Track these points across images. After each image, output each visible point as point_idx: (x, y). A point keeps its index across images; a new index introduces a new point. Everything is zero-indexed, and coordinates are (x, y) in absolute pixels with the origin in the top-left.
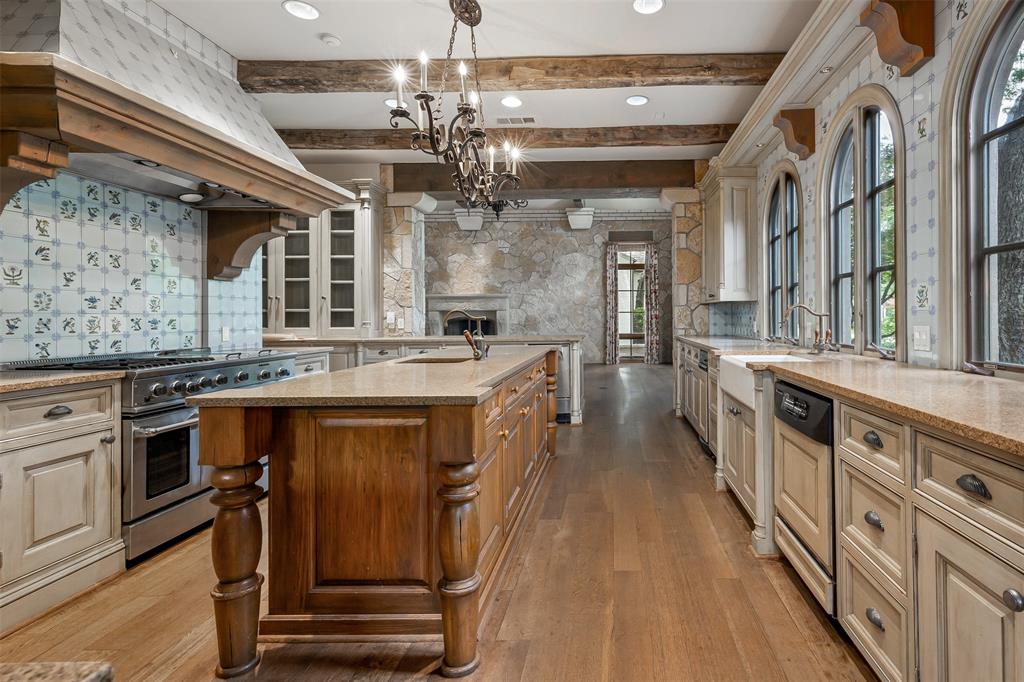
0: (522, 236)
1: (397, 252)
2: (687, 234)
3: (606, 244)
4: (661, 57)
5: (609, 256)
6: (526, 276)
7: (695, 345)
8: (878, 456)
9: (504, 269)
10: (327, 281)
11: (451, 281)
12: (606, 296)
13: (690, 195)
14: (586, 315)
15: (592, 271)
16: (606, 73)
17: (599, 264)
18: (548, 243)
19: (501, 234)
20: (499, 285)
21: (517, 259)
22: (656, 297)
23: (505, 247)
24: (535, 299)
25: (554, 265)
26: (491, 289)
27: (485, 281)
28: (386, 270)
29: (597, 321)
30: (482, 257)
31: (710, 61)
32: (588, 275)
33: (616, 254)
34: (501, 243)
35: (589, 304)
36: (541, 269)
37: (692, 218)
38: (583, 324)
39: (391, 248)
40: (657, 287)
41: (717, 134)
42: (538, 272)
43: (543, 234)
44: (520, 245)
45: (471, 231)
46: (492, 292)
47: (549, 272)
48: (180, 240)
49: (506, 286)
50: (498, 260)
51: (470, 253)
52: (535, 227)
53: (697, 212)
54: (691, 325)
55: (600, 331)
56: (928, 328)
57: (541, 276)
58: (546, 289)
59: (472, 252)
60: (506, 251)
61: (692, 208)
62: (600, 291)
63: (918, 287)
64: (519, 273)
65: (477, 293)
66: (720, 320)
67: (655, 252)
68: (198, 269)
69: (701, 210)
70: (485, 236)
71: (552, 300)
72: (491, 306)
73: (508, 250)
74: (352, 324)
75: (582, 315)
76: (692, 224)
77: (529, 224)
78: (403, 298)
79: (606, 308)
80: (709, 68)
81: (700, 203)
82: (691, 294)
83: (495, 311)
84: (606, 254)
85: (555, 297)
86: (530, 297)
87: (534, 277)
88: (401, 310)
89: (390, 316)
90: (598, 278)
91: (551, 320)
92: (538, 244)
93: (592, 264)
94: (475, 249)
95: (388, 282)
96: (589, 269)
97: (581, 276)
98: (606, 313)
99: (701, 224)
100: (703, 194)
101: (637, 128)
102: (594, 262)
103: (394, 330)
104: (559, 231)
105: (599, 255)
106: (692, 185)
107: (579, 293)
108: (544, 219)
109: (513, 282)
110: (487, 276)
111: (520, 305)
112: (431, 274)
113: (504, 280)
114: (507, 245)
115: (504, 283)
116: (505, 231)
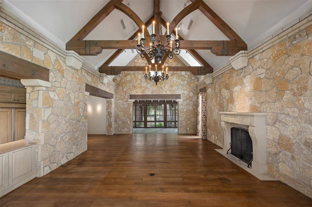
0: (276, 58)
6: (280, 93)
9: (261, 91)
11: (236, 103)
18: (303, 55)
20: (259, 105)
23: (262, 73)
30: (248, 85)
34: (259, 71)
43: (297, 47)
45: (243, 69)
47: (305, 88)
49: (264, 106)
50: (257, 85)
57: (295, 94)
59: (243, 83)
64: (273, 93)
70: (250, 69)
73: (264, 75)
86: (283, 116)
87: (287, 96)
92: (290, 61)
94: (245, 80)
108: (297, 30)
109: (269, 102)
110: (251, 99)
111: (275, 123)
112: (228, 100)
113: (262, 100)
114: (263, 71)
115: (262, 103)
116: (262, 60)
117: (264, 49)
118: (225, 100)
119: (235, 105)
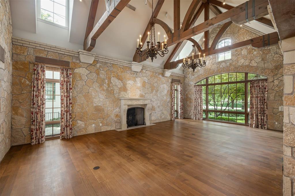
0: (151, 76)
3: (172, 83)
6: (152, 91)
11: (128, 92)
17: (170, 88)
18: (158, 80)
20: (144, 94)
21: (149, 85)
24: (155, 100)
25: (159, 88)
26: (142, 96)
29: (169, 107)
30: (139, 83)
32: (167, 92)
33: (174, 86)
34: (145, 78)
35: (167, 101)
36: (156, 89)
38: (166, 108)
42: (155, 90)
43: (157, 77)
44: (151, 80)
45: (135, 72)
47: (158, 90)
49: (146, 95)
50: (144, 84)
51: (135, 81)
52: (155, 74)
57: (156, 92)
58: (157, 96)
59: (136, 80)
60: (146, 81)
62: (170, 97)
64: (150, 89)
65: (137, 97)
70: (140, 75)
71: (158, 100)
77: (153, 72)
85: (160, 99)
90: (169, 93)
91: (158, 107)
92: (156, 80)
93: (168, 88)
94: (137, 79)
96: (167, 90)
98: (172, 104)
104: (160, 76)
105: (170, 85)
107: (165, 98)
108: (157, 71)
109: (148, 93)
110: (141, 91)
112: (120, 88)
113: (146, 92)
114: (147, 79)
116: (146, 74)
117: (148, 70)
118: (116, 88)
119: (128, 93)
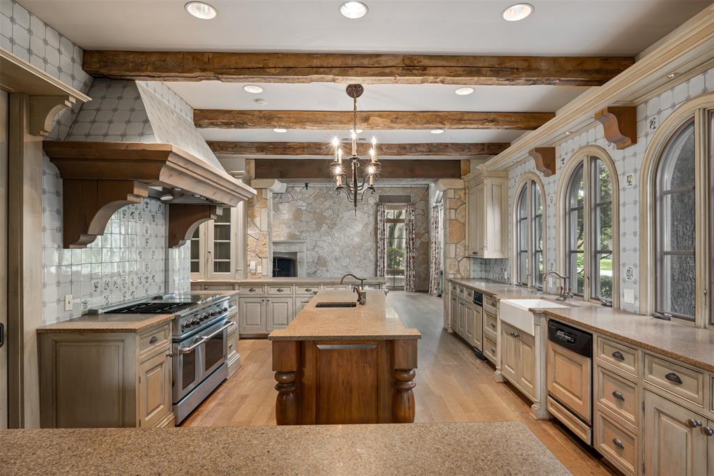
0: (316, 197)
1: (257, 220)
2: (456, 210)
3: (377, 205)
4: (463, 113)
5: (379, 213)
6: (319, 226)
7: (468, 288)
8: (622, 364)
9: (302, 221)
10: (212, 241)
12: (377, 242)
13: (458, 183)
14: (362, 255)
15: (366, 224)
16: (428, 122)
17: (372, 219)
18: (334, 203)
19: (300, 196)
20: (298, 234)
21: (312, 215)
22: (413, 243)
23: (303, 205)
24: (325, 244)
25: (339, 219)
26: (292, 236)
27: (288, 230)
28: (249, 232)
29: (370, 261)
30: (286, 213)
31: (492, 116)
32: (364, 227)
33: (384, 212)
34: (300, 203)
35: (364, 248)
36: (329, 222)
37: (459, 199)
38: (360, 262)
39: (253, 217)
40: (414, 236)
41: (483, 149)
42: (328, 224)
43: (331, 196)
44: (314, 204)
45: (278, 194)
46: (293, 239)
47: (335, 224)
48: (157, 225)
49: (304, 234)
50: (298, 214)
51: (277, 210)
52: (325, 191)
53: (463, 196)
54: (458, 271)
55: (373, 267)
56: (633, 291)
57: (329, 227)
58: (333, 237)
59: (279, 209)
60: (304, 208)
61: (459, 192)
62: (372, 238)
63: (627, 268)
64: (313, 224)
65: (282, 239)
66: (478, 268)
67: (413, 211)
68: (163, 242)
69: (465, 194)
70: (288, 197)
71: (338, 245)
72: (293, 249)
74: (228, 270)
75: (360, 256)
76: (459, 203)
77: (321, 188)
78: (261, 252)
79: (377, 251)
80: (492, 121)
81: (465, 189)
82: (458, 250)
83: (296, 253)
84: (377, 211)
85: (340, 243)
86: (321, 242)
87: (324, 227)
88: (260, 260)
89: (253, 264)
90: (371, 228)
91: (336, 259)
92: (327, 204)
93: (366, 219)
95: (250, 240)
96: (365, 222)
97: (358, 227)
98: (377, 255)
99: (465, 203)
100: (467, 183)
101: (431, 144)
102: (369, 217)
103: (255, 274)
105: (372, 212)
106: (459, 177)
107: (357, 240)
109: (309, 232)
110: (290, 227)
111: (314, 248)
113: (302, 229)
114: (304, 204)
115: (302, 232)
116: (303, 194)
